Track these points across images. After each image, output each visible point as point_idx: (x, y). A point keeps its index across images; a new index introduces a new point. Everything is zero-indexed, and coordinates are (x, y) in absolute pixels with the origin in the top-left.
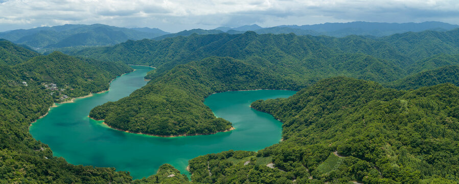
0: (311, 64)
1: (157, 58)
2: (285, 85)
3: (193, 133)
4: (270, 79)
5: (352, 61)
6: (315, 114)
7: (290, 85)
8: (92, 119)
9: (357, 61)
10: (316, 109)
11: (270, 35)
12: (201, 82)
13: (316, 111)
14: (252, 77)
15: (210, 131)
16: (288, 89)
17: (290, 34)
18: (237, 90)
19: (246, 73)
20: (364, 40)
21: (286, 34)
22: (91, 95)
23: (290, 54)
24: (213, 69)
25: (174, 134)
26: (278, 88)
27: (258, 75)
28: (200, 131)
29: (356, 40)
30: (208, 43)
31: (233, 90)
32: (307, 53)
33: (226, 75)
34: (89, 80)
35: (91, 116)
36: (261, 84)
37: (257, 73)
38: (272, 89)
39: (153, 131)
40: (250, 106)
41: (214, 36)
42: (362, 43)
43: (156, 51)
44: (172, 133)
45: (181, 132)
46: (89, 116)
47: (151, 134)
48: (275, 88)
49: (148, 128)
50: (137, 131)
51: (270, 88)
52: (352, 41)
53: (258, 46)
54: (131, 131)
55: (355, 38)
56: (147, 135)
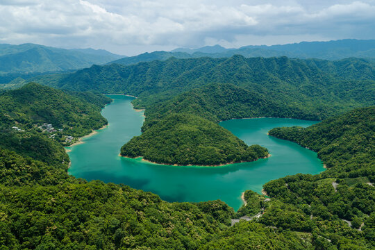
0: (310, 91)
1: (132, 86)
2: (291, 114)
3: (238, 161)
4: (273, 107)
5: (361, 89)
6: (359, 143)
7: (296, 113)
8: (126, 157)
9: (368, 90)
10: (359, 138)
11: (259, 58)
12: (208, 110)
13: (360, 139)
14: (254, 105)
15: (254, 158)
16: (294, 117)
17: (282, 58)
18: (241, 118)
19: (247, 101)
20: (367, 64)
21: (277, 57)
22: (94, 132)
23: (284, 79)
24: (215, 96)
25: (224, 163)
26: (283, 117)
27: (260, 102)
28: (245, 159)
29: (357, 64)
30: (190, 69)
31: (238, 117)
32: (303, 79)
33: (229, 102)
34: (84, 115)
35: (123, 155)
36: (265, 112)
37: (259, 100)
38: (276, 117)
39: (203, 161)
40: (268, 134)
41: (196, 60)
42: (367, 68)
43: (129, 78)
44: (221, 162)
45: (229, 160)
46: (120, 155)
47: (201, 164)
48: (279, 116)
49: (197, 159)
50: (186, 163)
51: (274, 116)
52: (352, 65)
53: (248, 71)
54: (180, 164)
55: (356, 62)
56: (197, 166)
